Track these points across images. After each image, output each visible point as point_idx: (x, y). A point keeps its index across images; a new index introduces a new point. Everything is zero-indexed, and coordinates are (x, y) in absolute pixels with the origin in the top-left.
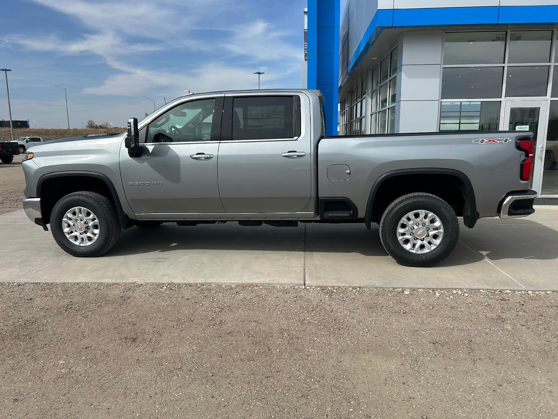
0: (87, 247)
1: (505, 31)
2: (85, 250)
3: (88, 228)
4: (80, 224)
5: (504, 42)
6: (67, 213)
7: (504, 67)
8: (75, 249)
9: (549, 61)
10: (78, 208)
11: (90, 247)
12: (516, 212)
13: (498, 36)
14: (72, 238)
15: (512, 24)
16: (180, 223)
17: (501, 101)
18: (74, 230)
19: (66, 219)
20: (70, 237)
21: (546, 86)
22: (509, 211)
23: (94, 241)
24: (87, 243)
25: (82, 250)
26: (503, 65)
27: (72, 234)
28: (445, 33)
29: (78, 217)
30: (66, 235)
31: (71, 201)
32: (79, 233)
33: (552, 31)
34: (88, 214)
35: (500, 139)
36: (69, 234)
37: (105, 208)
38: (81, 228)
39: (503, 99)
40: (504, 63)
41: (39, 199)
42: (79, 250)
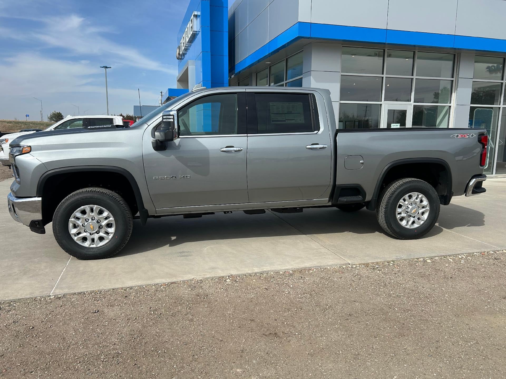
0: (100, 248)
1: (382, 49)
2: (97, 251)
3: (100, 227)
4: (91, 224)
5: (382, 58)
6: (76, 213)
7: (383, 77)
8: (84, 251)
9: (411, 75)
10: (89, 207)
11: (104, 247)
12: (479, 191)
13: (376, 52)
14: (80, 240)
15: (388, 44)
16: (187, 216)
17: (381, 105)
18: (82, 231)
19: (73, 219)
20: (77, 240)
21: (410, 94)
22: (473, 190)
23: (107, 241)
24: (99, 244)
25: (94, 252)
26: (382, 76)
27: (80, 235)
28: (343, 46)
29: (89, 215)
30: (73, 236)
31: (83, 199)
32: (89, 234)
33: (414, 52)
34: (101, 212)
35: (469, 134)
36: (75, 236)
37: (122, 204)
38: (93, 228)
39: (383, 102)
40: (383, 74)
41: (40, 199)
42: (90, 252)
